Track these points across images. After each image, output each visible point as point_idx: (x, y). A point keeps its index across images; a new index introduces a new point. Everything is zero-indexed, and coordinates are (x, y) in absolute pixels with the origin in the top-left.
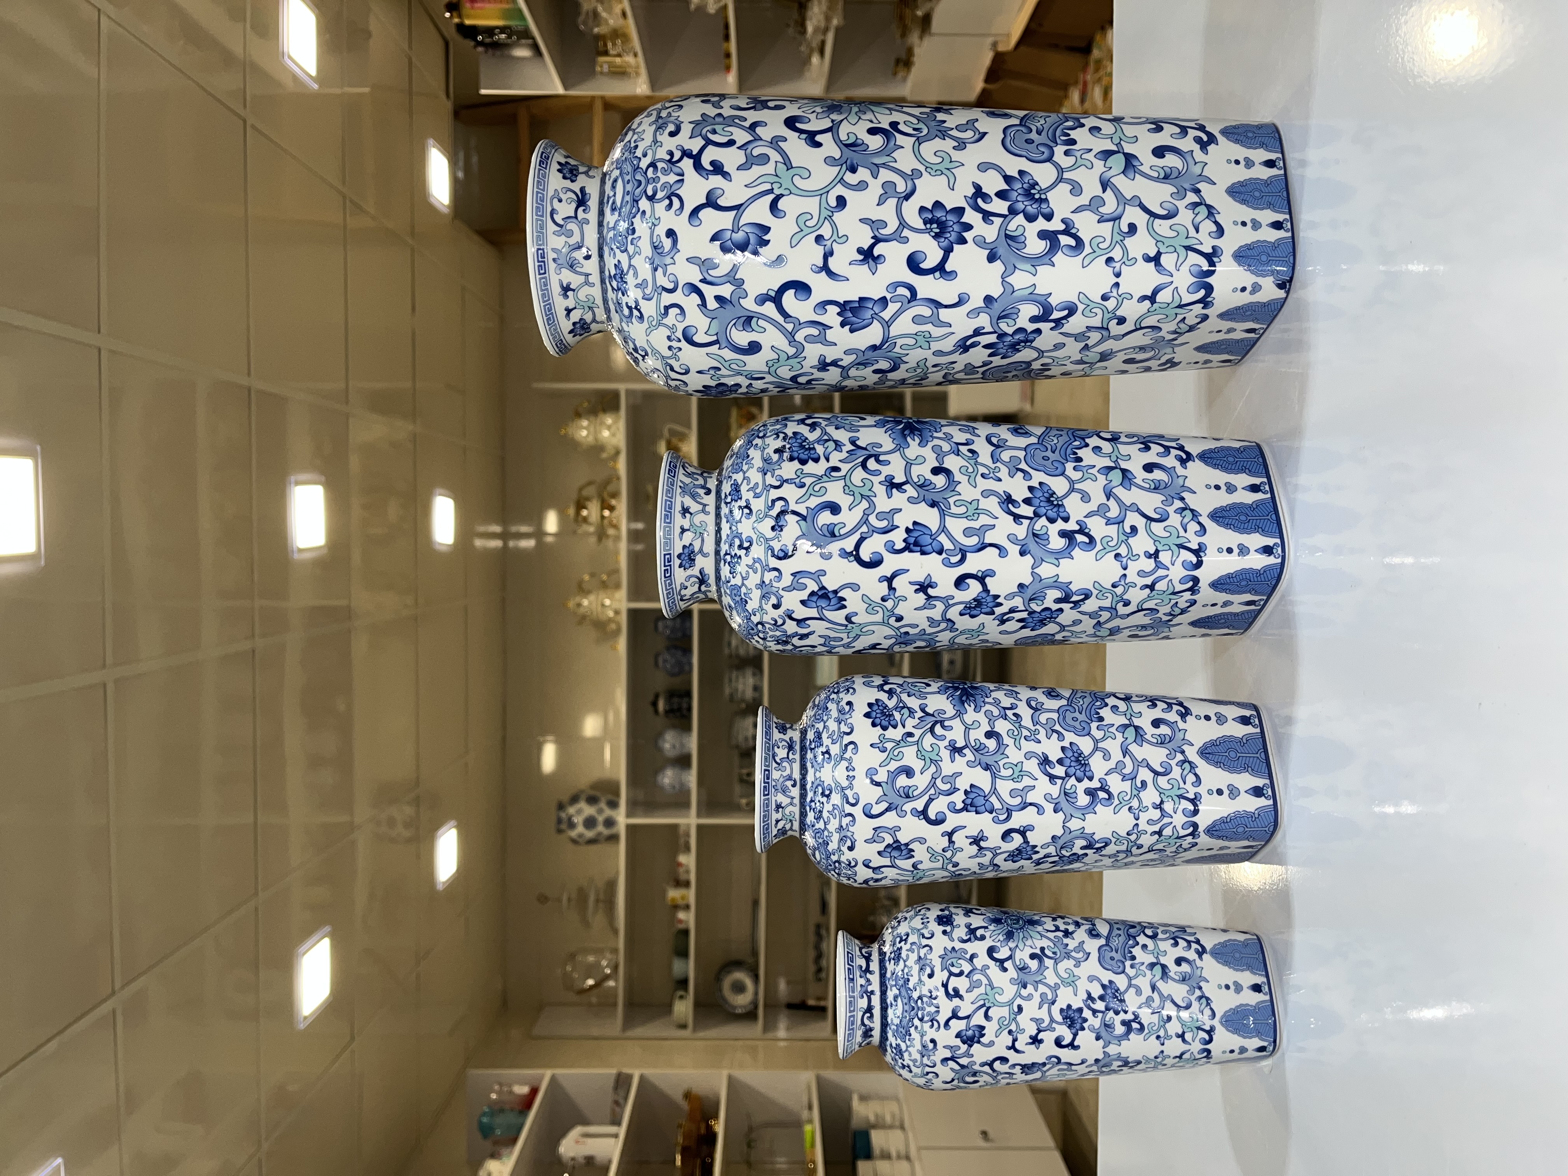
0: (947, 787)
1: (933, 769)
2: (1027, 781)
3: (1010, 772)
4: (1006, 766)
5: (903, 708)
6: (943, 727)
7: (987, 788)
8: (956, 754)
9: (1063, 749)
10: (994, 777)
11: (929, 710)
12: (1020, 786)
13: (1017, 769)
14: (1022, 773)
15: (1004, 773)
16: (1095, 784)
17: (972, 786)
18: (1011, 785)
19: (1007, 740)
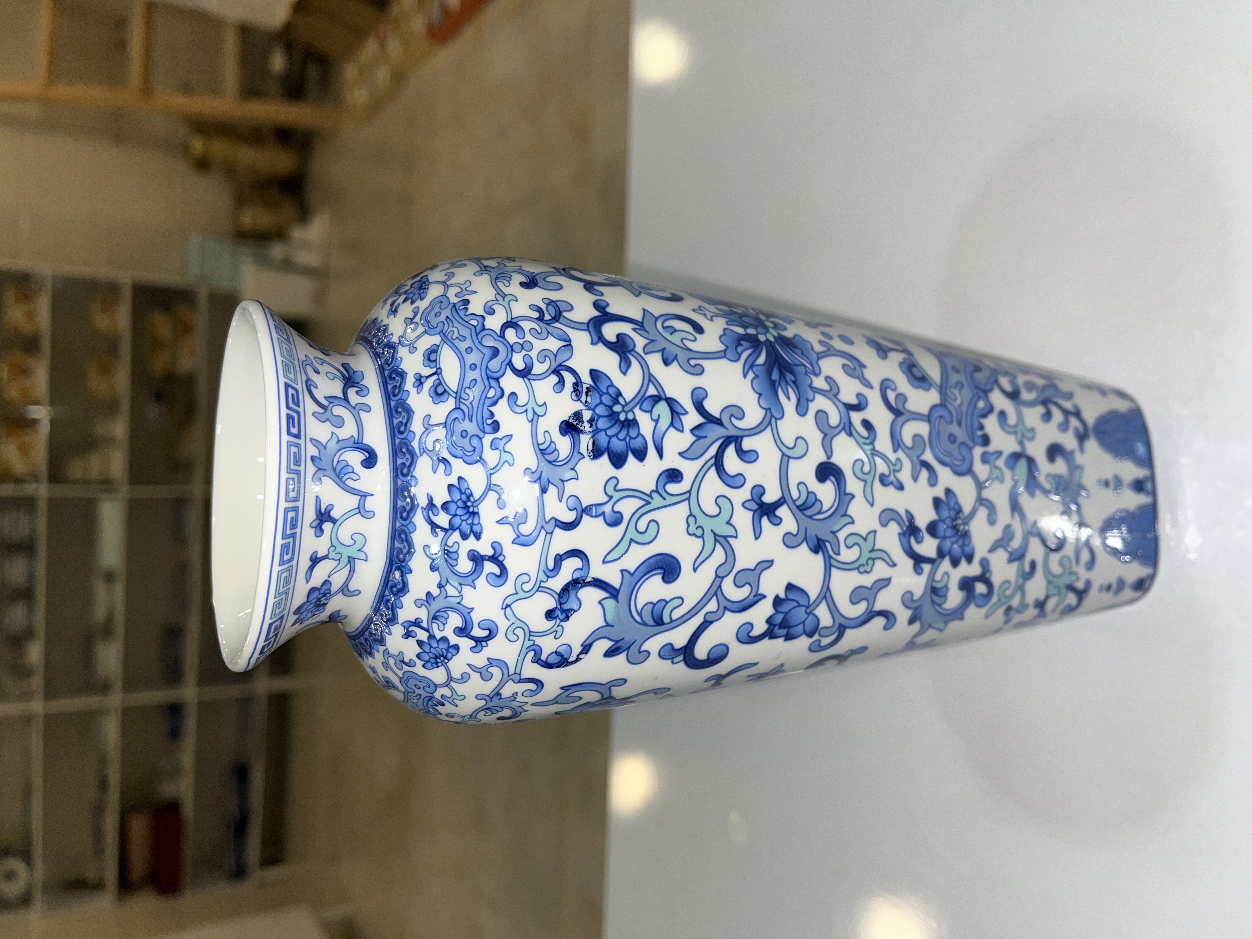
0: (743, 593)
1: (719, 556)
2: (880, 570)
3: (855, 552)
4: (850, 542)
5: (656, 399)
6: (741, 453)
7: (813, 590)
8: (765, 520)
9: (937, 502)
10: (829, 567)
11: (713, 407)
12: (867, 580)
13: (867, 547)
14: (874, 555)
15: (848, 555)
16: (974, 570)
17: (790, 587)
18: (854, 579)
19: (853, 485)
